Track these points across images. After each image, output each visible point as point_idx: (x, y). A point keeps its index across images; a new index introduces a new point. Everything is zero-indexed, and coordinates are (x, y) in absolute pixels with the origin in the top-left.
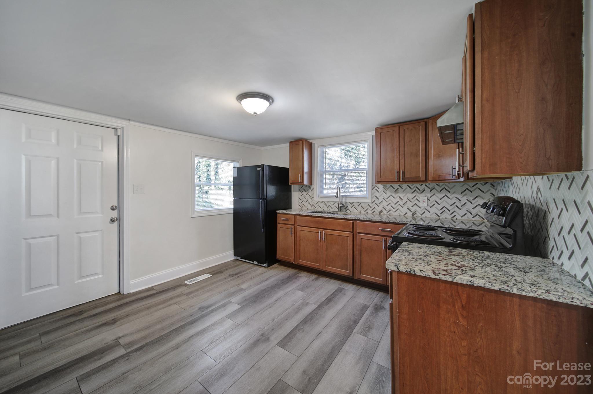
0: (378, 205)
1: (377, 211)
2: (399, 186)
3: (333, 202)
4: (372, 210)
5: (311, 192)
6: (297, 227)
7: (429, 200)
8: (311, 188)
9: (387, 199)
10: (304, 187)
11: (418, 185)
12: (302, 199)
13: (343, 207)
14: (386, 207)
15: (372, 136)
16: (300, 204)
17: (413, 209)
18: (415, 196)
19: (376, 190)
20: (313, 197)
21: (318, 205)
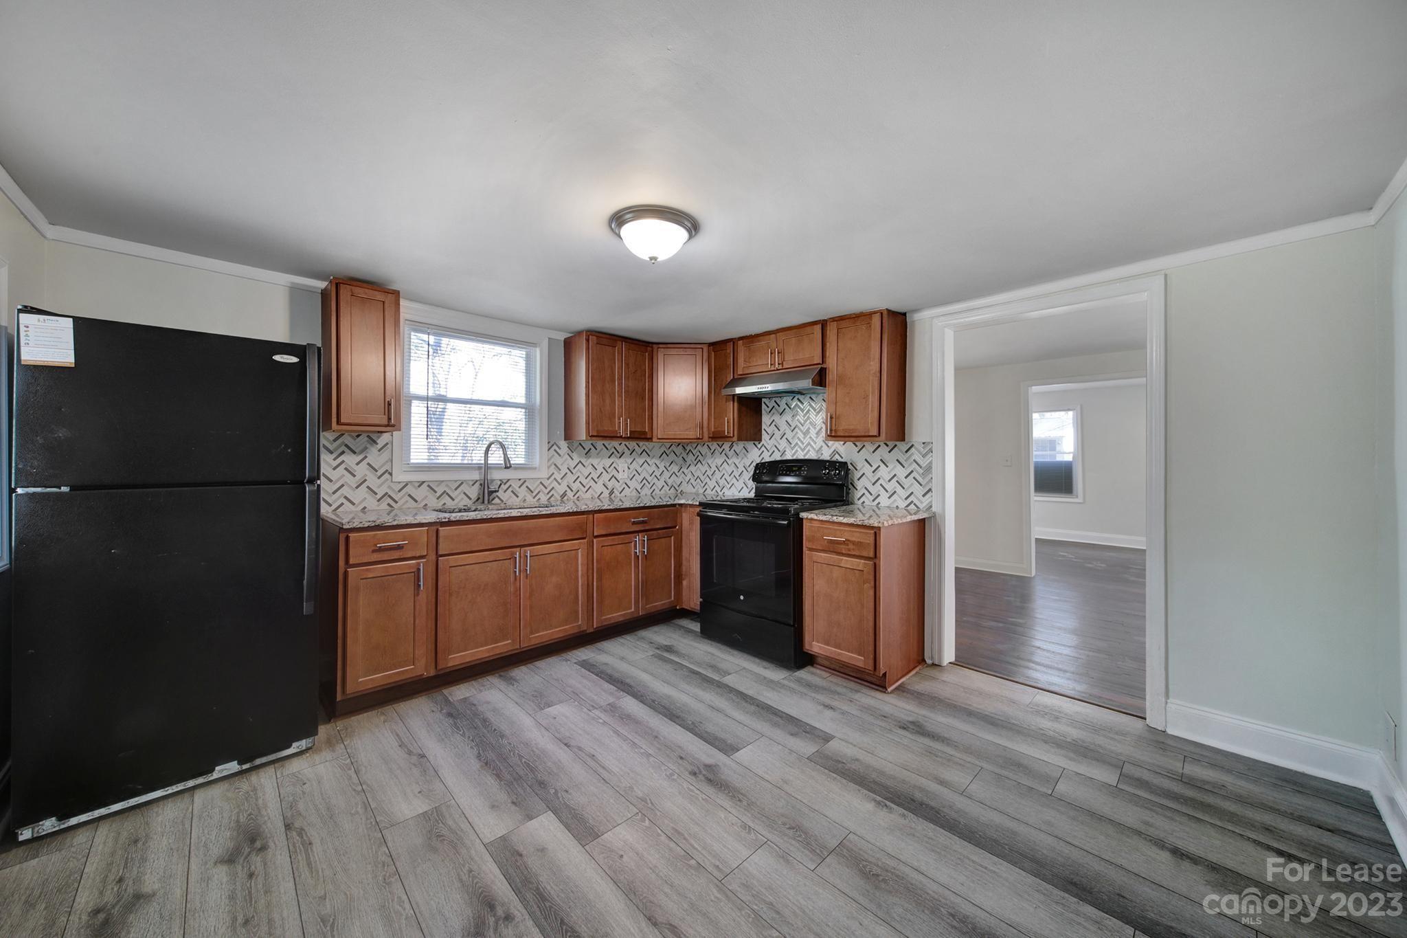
0: (560, 481)
1: (558, 494)
2: (592, 444)
3: (456, 481)
4: (548, 493)
5: (379, 455)
6: (440, 558)
7: (629, 468)
8: (377, 444)
9: (574, 468)
10: (347, 439)
11: (615, 443)
12: (338, 480)
13: (493, 492)
14: (573, 484)
15: (549, 338)
16: (331, 496)
17: (610, 485)
18: (613, 463)
19: (555, 450)
20: (387, 471)
21: (407, 492)
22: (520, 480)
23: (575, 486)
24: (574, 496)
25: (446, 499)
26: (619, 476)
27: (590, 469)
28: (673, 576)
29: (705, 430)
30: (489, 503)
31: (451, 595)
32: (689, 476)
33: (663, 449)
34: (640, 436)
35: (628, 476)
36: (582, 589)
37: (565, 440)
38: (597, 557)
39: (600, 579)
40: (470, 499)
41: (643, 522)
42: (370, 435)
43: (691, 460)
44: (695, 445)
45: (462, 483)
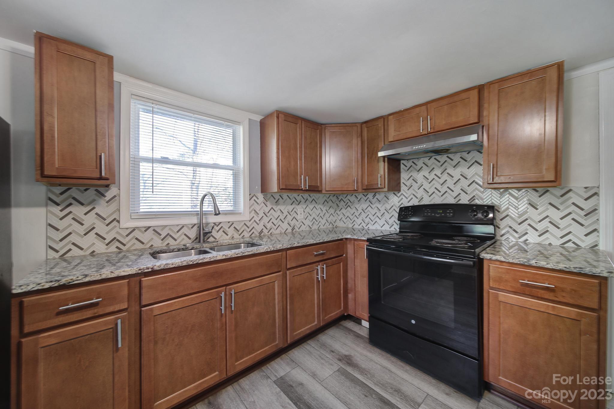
0: (258, 222)
2: (280, 195)
3: (178, 225)
5: (107, 206)
6: (143, 309)
7: (304, 212)
8: (105, 196)
9: (268, 213)
10: (74, 192)
11: (295, 195)
12: (64, 230)
13: (207, 233)
14: (267, 224)
15: (249, 119)
16: (58, 243)
17: (292, 223)
18: (294, 208)
19: (254, 200)
20: (115, 219)
21: (134, 236)
22: (229, 222)
23: (269, 226)
24: (268, 232)
25: (170, 241)
26: (298, 217)
27: (279, 213)
28: (342, 292)
29: (360, 184)
30: (204, 242)
31: (156, 343)
32: (341, 216)
33: (325, 198)
34: (314, 189)
35: (304, 217)
36: (279, 313)
37: (261, 193)
38: (289, 285)
39: (292, 303)
40: (190, 239)
41: (322, 254)
42: (99, 189)
43: (343, 206)
44: (345, 196)
45: (183, 227)
